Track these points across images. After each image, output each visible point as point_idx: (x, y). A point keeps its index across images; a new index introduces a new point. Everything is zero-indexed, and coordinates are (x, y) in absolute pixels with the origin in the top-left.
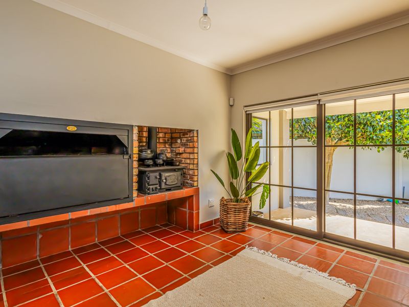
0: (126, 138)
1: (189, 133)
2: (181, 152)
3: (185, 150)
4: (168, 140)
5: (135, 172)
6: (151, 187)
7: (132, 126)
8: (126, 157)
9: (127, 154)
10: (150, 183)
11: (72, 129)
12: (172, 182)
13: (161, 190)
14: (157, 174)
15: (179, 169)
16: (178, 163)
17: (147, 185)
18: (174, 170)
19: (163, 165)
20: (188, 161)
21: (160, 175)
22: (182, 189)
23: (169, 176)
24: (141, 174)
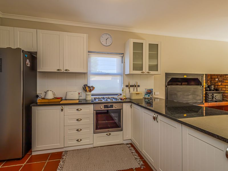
0: (201, 79)
1: (225, 76)
2: (219, 85)
3: (221, 84)
4: (209, 79)
5: (204, 93)
6: (209, 99)
7: (203, 74)
8: (201, 86)
9: (202, 85)
10: (209, 98)
11: (185, 76)
12: (218, 98)
13: (213, 101)
14: (211, 94)
15: (221, 93)
16: (220, 90)
17: (207, 99)
18: (219, 93)
19: (213, 90)
20: (224, 89)
21: (213, 94)
22: (222, 102)
23: (217, 95)
24: (206, 94)
